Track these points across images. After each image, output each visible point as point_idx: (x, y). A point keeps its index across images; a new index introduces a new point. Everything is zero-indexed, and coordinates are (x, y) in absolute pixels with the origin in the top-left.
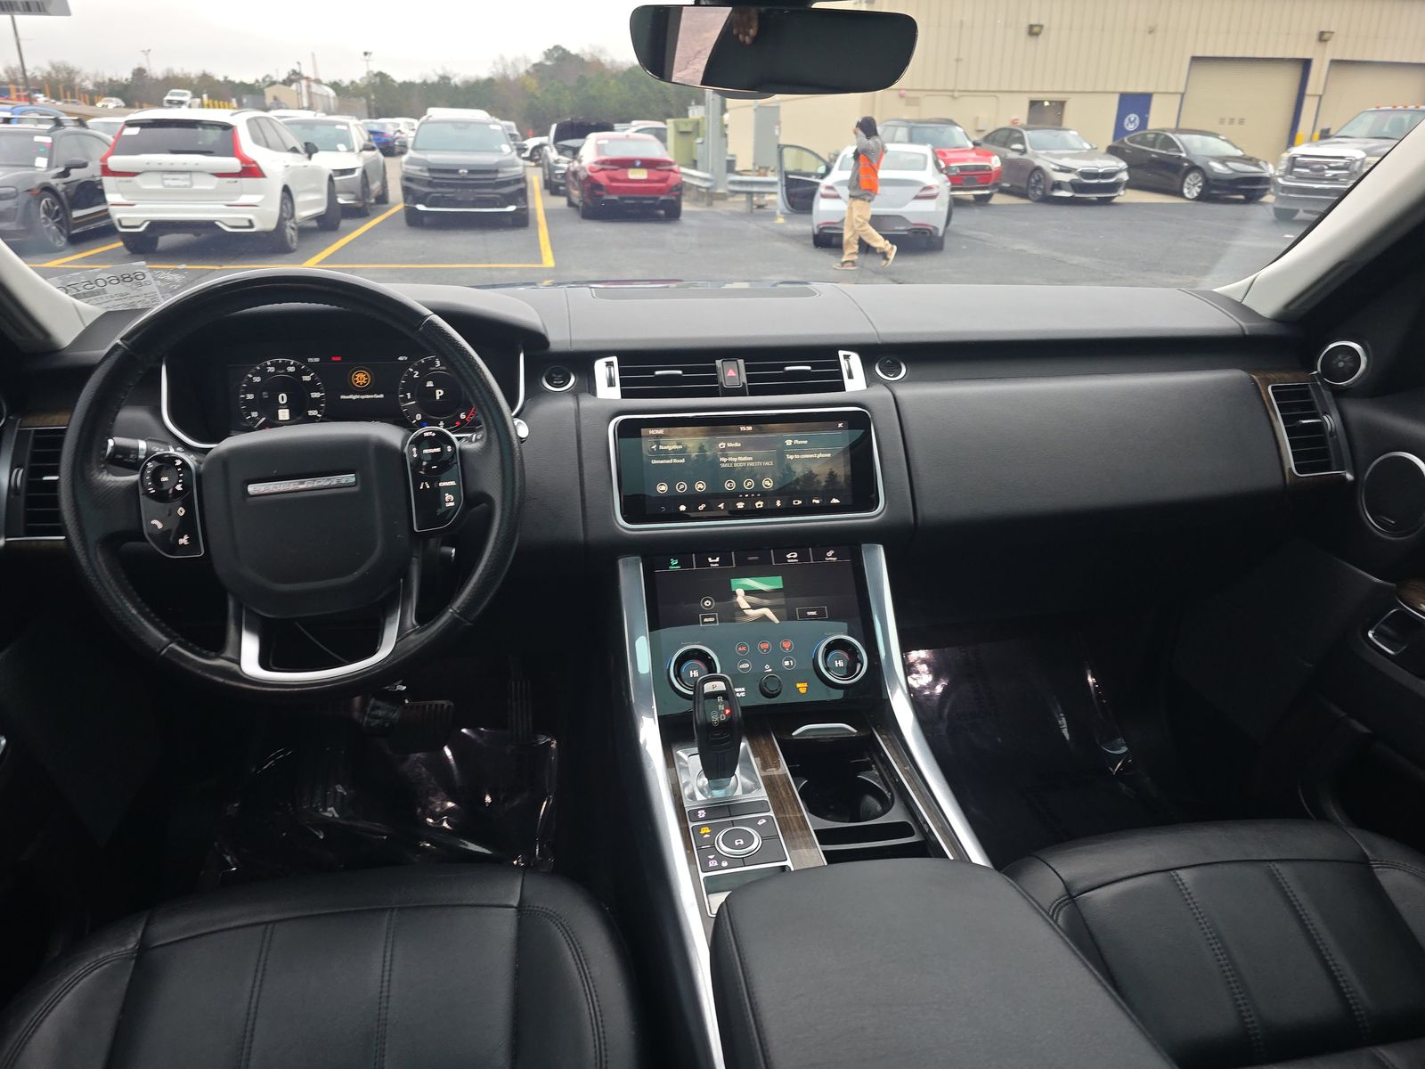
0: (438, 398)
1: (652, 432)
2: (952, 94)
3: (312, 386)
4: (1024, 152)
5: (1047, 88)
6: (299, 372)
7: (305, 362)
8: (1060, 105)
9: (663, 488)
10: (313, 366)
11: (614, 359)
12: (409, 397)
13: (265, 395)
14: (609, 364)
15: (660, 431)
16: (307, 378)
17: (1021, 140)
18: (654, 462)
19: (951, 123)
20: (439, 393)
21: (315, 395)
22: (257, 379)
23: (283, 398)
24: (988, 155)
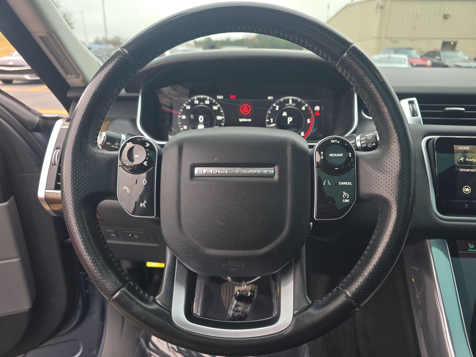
0: (289, 123)
1: (461, 148)
2: (411, 39)
3: (218, 113)
4: (440, 59)
5: (449, 37)
6: (212, 104)
7: (215, 98)
8: (455, 43)
9: (467, 190)
10: (218, 101)
11: (414, 99)
12: (272, 122)
13: (192, 116)
14: (411, 103)
15: (467, 148)
16: (215, 108)
17: (439, 55)
18: (462, 170)
19: (411, 49)
20: (290, 120)
21: (219, 118)
22: (188, 107)
23: (201, 119)
24: (426, 60)
